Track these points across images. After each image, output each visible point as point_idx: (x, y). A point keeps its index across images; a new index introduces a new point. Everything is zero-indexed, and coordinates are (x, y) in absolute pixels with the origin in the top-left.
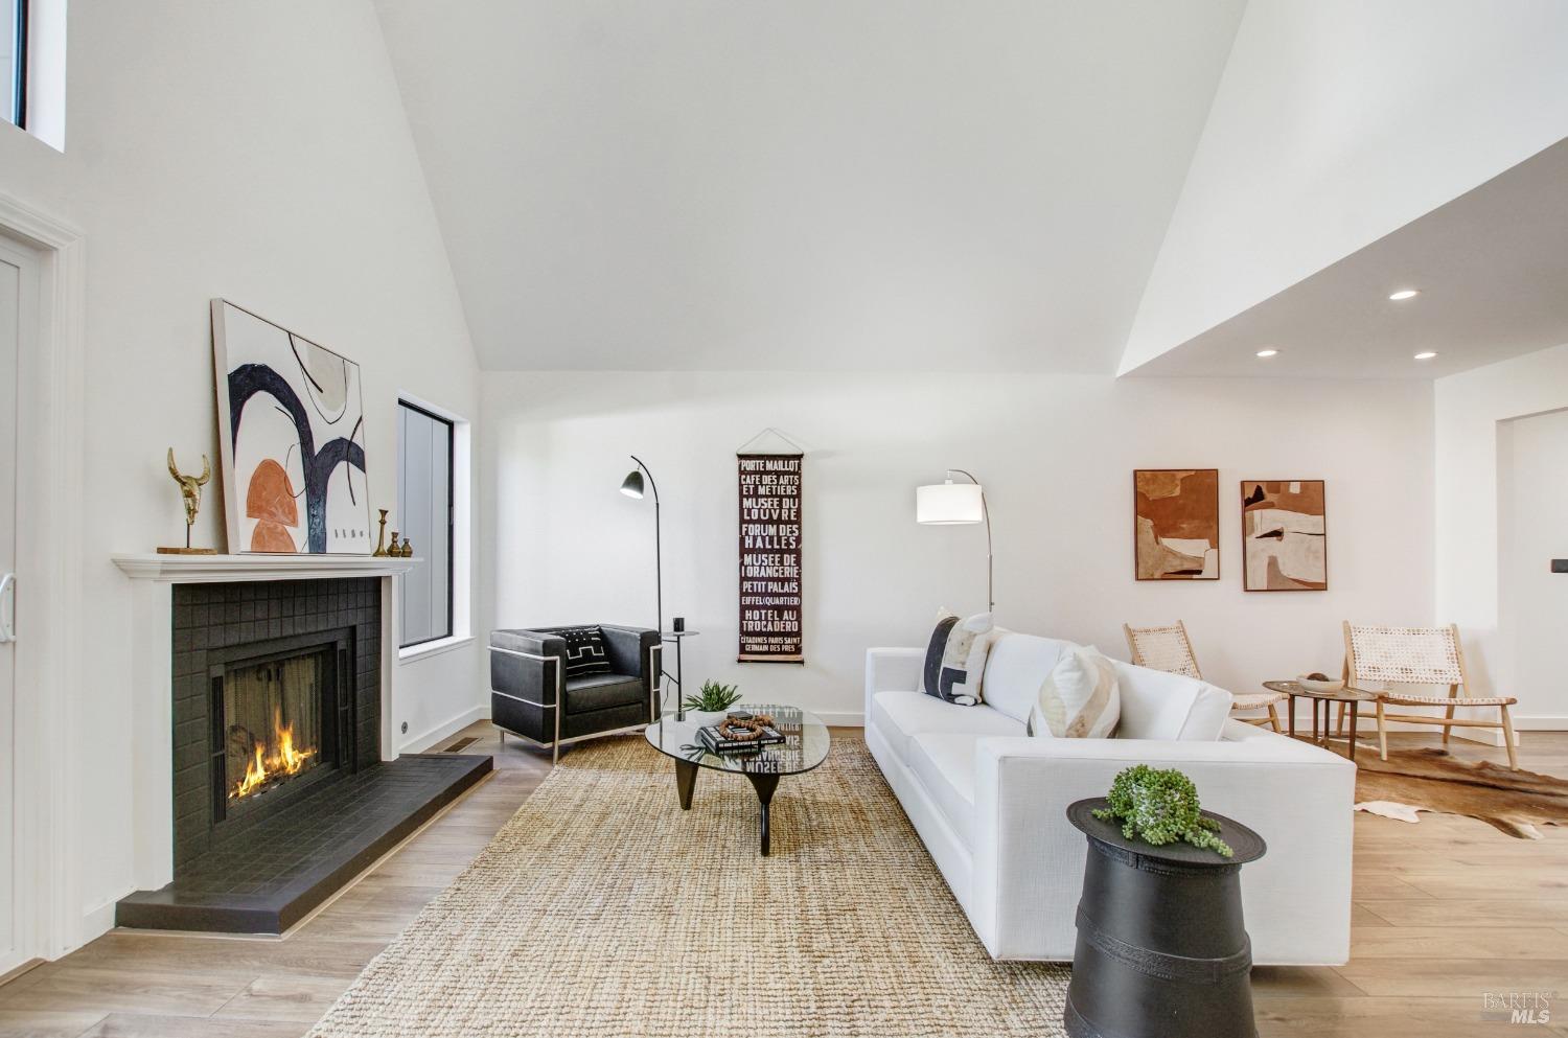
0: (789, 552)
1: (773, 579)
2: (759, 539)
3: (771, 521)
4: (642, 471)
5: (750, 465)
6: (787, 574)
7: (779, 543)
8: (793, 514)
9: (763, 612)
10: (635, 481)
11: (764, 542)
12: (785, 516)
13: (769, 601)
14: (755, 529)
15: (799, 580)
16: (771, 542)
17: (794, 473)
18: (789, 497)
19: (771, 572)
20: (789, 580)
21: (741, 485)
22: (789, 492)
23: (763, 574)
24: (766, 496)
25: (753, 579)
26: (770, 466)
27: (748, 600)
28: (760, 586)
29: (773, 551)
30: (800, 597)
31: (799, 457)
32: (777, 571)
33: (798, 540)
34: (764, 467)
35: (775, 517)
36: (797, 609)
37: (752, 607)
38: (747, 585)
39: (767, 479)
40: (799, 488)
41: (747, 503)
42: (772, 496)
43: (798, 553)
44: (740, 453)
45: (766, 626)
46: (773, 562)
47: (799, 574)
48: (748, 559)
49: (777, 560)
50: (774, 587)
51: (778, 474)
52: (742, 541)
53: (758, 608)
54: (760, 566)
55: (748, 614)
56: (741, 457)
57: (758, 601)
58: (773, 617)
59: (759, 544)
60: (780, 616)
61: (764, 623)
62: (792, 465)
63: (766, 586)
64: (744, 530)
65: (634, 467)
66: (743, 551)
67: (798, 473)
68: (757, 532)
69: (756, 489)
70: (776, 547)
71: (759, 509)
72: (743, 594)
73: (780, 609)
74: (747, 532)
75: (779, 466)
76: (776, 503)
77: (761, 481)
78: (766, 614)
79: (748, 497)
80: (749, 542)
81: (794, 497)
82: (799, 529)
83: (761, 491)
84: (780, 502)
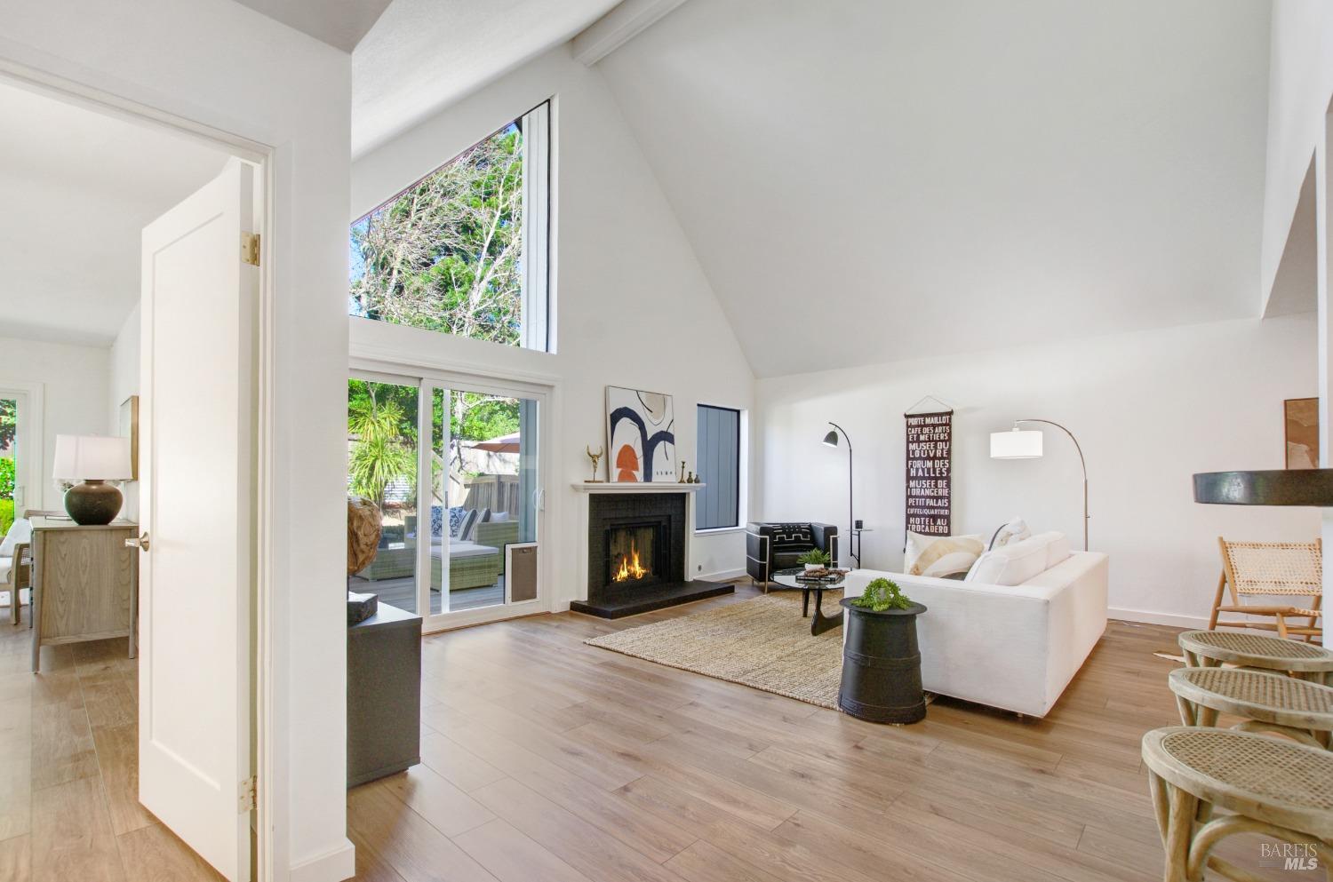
0: (942, 478)
1: (930, 497)
2: (920, 470)
3: (929, 458)
4: (837, 431)
5: (914, 421)
6: (940, 493)
7: (934, 472)
8: (945, 453)
9: (923, 519)
10: (832, 438)
11: (924, 473)
12: (939, 454)
13: (927, 512)
14: (918, 464)
15: (949, 498)
16: (929, 473)
17: (946, 425)
18: (942, 441)
19: (928, 492)
20: (942, 497)
21: (908, 435)
22: (942, 438)
23: (923, 493)
24: (926, 442)
25: (916, 497)
26: (928, 421)
27: (912, 511)
28: (921, 502)
29: (930, 478)
30: (950, 509)
31: (950, 413)
32: (933, 491)
33: (949, 470)
34: (924, 422)
35: (932, 455)
36: (948, 518)
37: (915, 516)
38: (911, 501)
39: (926, 430)
40: (950, 434)
41: (912, 447)
42: (930, 441)
43: (948, 479)
44: (908, 414)
45: (924, 529)
46: (930, 485)
47: (949, 493)
48: (912, 484)
49: (933, 484)
50: (931, 502)
51: (934, 426)
52: (908, 471)
53: (920, 516)
54: (921, 488)
55: (912, 520)
56: (907, 416)
57: (919, 511)
58: (929, 522)
59: (920, 473)
60: (935, 522)
61: (923, 526)
62: (945, 419)
63: (925, 502)
64: (910, 464)
65: (832, 428)
66: (909, 478)
67: (949, 424)
68: (919, 466)
69: (918, 435)
70: (932, 475)
71: (920, 451)
72: (908, 506)
73: (935, 518)
74: (912, 466)
75: (935, 420)
76: (932, 446)
77: (921, 431)
78: (925, 521)
79: (912, 442)
80: (913, 473)
81: (946, 441)
82: (950, 463)
83: (922, 438)
84: (935, 447)
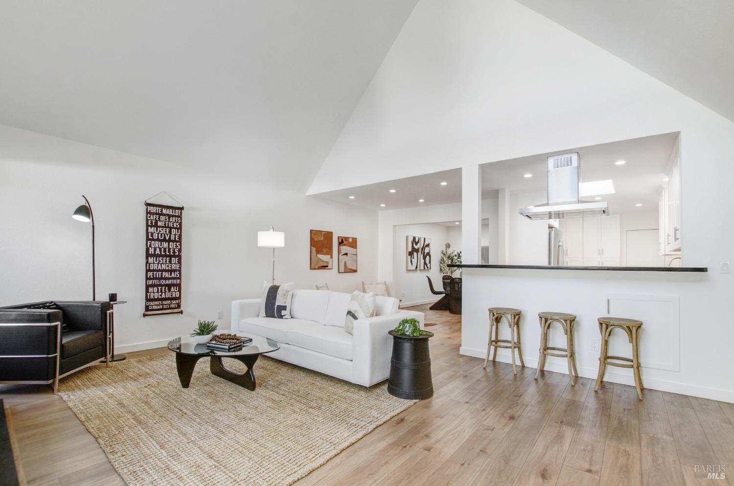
0: (175, 256)
1: (165, 271)
2: (158, 250)
3: (165, 240)
5: (153, 209)
6: (173, 268)
7: (169, 251)
8: (177, 237)
9: (160, 288)
10: (85, 210)
11: (160, 251)
12: (173, 238)
13: (163, 282)
14: (157, 244)
15: (180, 271)
16: (165, 251)
17: (178, 216)
18: (175, 228)
19: (164, 267)
20: (174, 271)
21: (147, 220)
22: (175, 226)
23: (160, 267)
24: (162, 227)
25: (154, 270)
26: (165, 211)
27: (150, 282)
28: (158, 274)
29: (165, 256)
30: (181, 280)
31: (182, 209)
32: (168, 266)
33: (180, 251)
34: (162, 211)
35: (167, 238)
36: (179, 285)
37: (153, 286)
38: (150, 274)
39: (163, 218)
40: (180, 224)
41: (151, 230)
42: (165, 227)
43: (179, 257)
44: (148, 202)
45: (161, 295)
46: (166, 261)
47: (180, 268)
48: (151, 260)
49: (168, 260)
50: (166, 275)
51: (169, 216)
52: (147, 250)
53: (157, 286)
54: (158, 264)
55: (151, 289)
56: (148, 205)
57: (156, 282)
58: (165, 290)
59: (158, 252)
60: (169, 290)
61: (161, 293)
62: (177, 212)
63: (162, 274)
64: (149, 244)
65: (83, 203)
66: (148, 255)
67: (180, 217)
68: (157, 245)
69: (156, 222)
70: (168, 253)
71: (158, 234)
72: (147, 279)
73: (169, 286)
74: (150, 246)
75: (169, 212)
76: (168, 231)
77: (159, 218)
78: (161, 289)
79: (151, 226)
80: (151, 251)
81: (178, 229)
82: (180, 245)
83: (159, 224)
84: (170, 232)
